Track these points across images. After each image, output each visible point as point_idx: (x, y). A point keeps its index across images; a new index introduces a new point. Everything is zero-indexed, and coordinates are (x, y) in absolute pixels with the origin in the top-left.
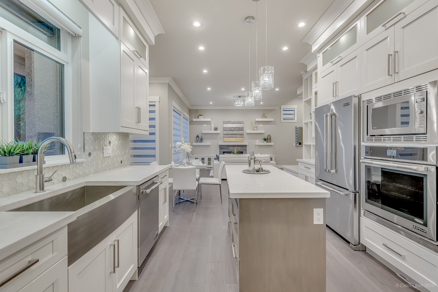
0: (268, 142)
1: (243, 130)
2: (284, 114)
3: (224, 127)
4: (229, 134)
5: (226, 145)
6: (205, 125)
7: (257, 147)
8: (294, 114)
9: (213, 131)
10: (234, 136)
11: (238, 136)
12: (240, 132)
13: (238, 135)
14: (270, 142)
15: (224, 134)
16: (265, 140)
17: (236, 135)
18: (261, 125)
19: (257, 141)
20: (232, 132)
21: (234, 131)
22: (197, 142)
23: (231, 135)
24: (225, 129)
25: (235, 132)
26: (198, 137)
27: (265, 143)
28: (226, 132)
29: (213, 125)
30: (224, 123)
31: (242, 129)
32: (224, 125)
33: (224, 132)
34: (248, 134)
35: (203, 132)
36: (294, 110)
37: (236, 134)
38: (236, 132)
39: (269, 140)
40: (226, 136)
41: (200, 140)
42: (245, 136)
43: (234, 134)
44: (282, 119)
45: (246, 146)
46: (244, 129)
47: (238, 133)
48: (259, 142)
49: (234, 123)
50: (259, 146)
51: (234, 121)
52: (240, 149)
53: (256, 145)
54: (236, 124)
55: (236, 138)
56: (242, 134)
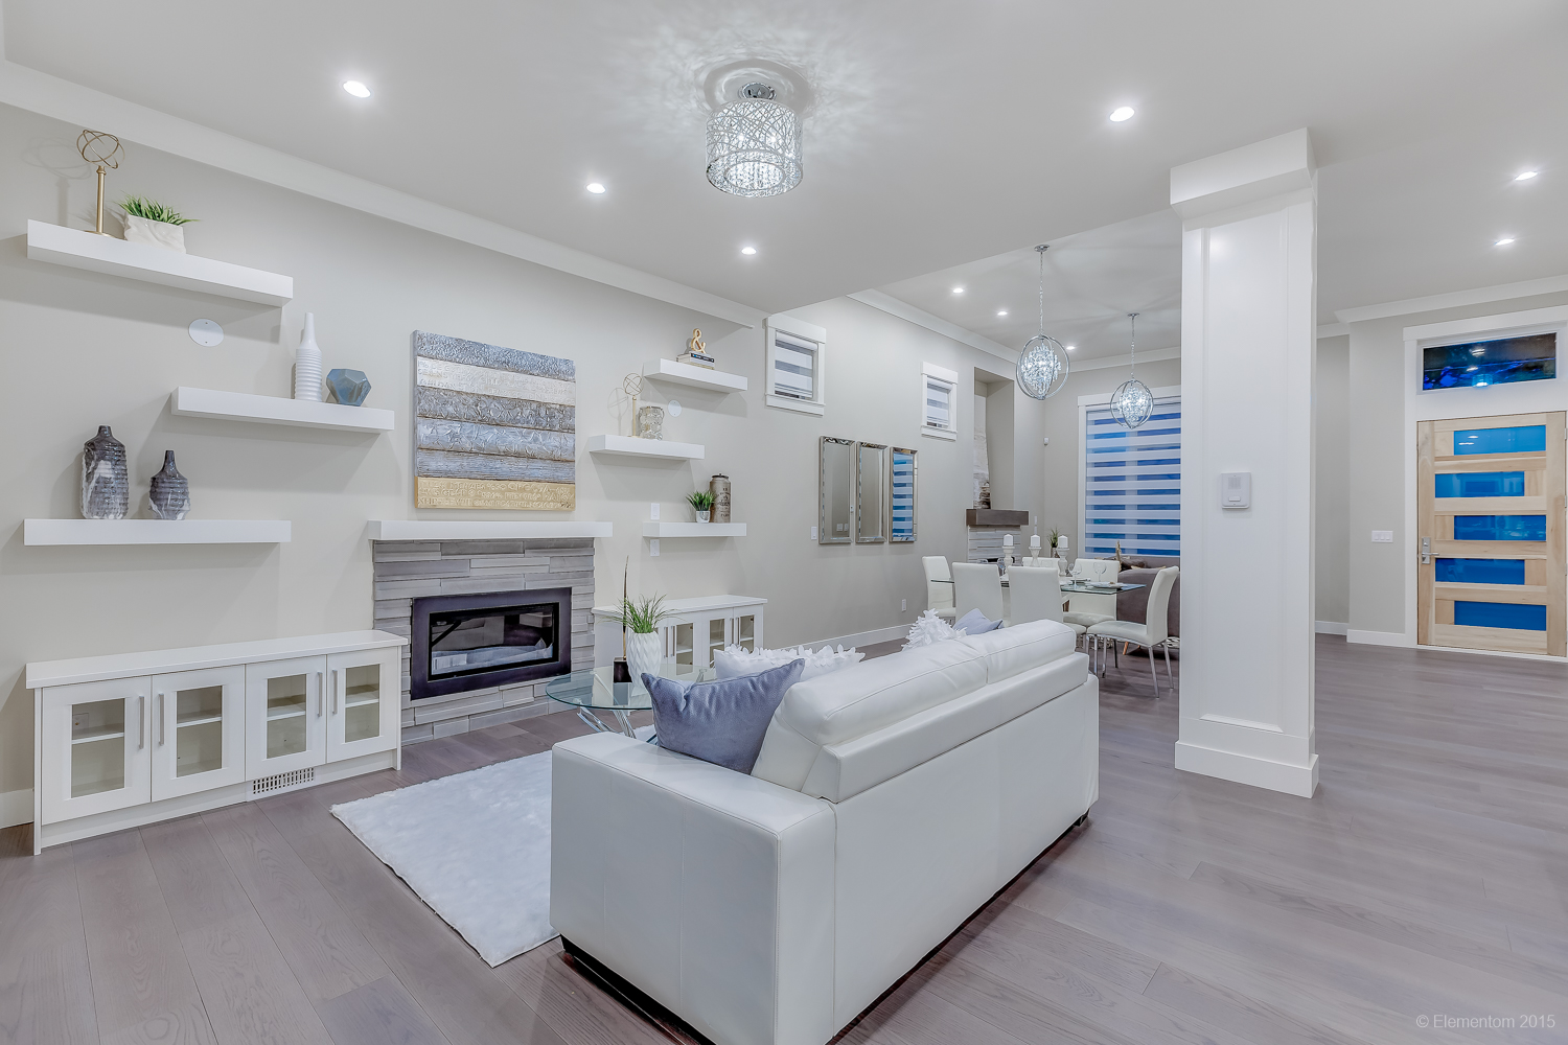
0: (711, 520)
1: (571, 429)
2: (780, 365)
3: (423, 380)
4: (468, 446)
5: (442, 543)
6: (208, 337)
7: (655, 552)
8: (812, 373)
9: (311, 408)
10: (504, 466)
11: (539, 469)
12: (553, 442)
13: (539, 464)
14: (728, 516)
15: (425, 443)
16: (702, 505)
17: (522, 463)
18: (675, 410)
19: (655, 507)
20: (489, 436)
21: (505, 431)
22: (100, 507)
23: (480, 460)
24: (426, 404)
25: (514, 439)
26: (101, 446)
27: (702, 527)
28: (444, 429)
29: (311, 344)
30: (420, 346)
31: (558, 419)
32: (424, 364)
33: (425, 430)
34: (603, 458)
35: (190, 400)
36: (811, 352)
37: (518, 455)
38: (520, 440)
39: (720, 508)
40: (438, 462)
41: (138, 492)
42: (586, 474)
43: (506, 454)
44: (771, 391)
45: (581, 547)
46: (579, 421)
47: (534, 448)
48: (667, 518)
49: (508, 361)
50: (669, 544)
51: (511, 350)
52: (545, 570)
53: (648, 539)
54: (525, 372)
55: (523, 490)
56: (563, 458)
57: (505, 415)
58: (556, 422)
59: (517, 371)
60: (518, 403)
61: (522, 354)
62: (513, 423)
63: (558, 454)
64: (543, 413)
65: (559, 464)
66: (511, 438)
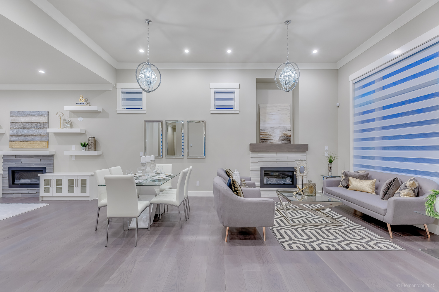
1: (47, 128)
2: (123, 99)
3: (12, 121)
4: (21, 134)
5: (15, 155)
7: (74, 159)
8: (141, 100)
10: (28, 138)
11: (37, 138)
12: (41, 132)
13: (37, 137)
14: (95, 149)
15: (12, 134)
16: (84, 146)
17: (33, 137)
18: (80, 119)
19: (74, 147)
20: (26, 132)
21: (29, 130)
23: (23, 137)
24: (13, 126)
25: (31, 132)
27: (84, 152)
28: (15, 131)
30: (13, 114)
31: (44, 126)
32: (12, 118)
33: (12, 132)
34: (57, 134)
36: (141, 93)
37: (32, 135)
40: (15, 138)
42: (52, 139)
43: (29, 135)
44: (119, 108)
45: (51, 157)
46: (49, 126)
47: (36, 133)
48: (76, 150)
49: (30, 114)
50: (77, 157)
51: (31, 112)
52: (40, 162)
53: (71, 156)
54: (34, 116)
55: (33, 143)
56: (44, 135)
57: (29, 127)
58: (42, 127)
59: (32, 116)
60: (32, 123)
61: (33, 112)
62: (31, 128)
63: (42, 134)
64: (38, 125)
65: (42, 137)
66: (30, 132)
